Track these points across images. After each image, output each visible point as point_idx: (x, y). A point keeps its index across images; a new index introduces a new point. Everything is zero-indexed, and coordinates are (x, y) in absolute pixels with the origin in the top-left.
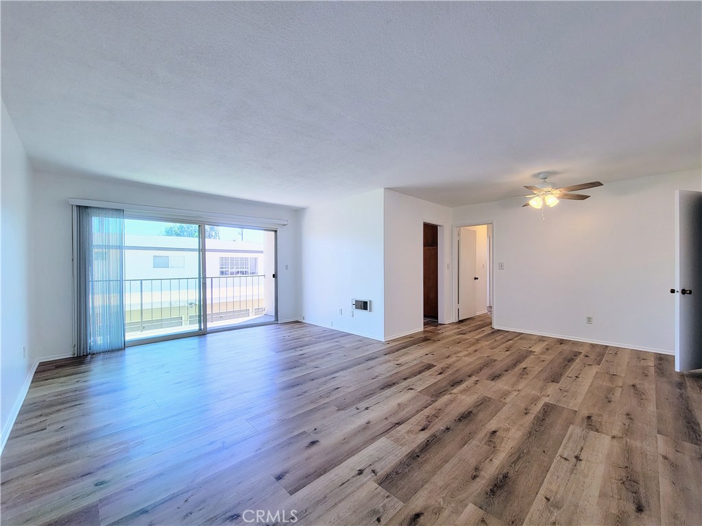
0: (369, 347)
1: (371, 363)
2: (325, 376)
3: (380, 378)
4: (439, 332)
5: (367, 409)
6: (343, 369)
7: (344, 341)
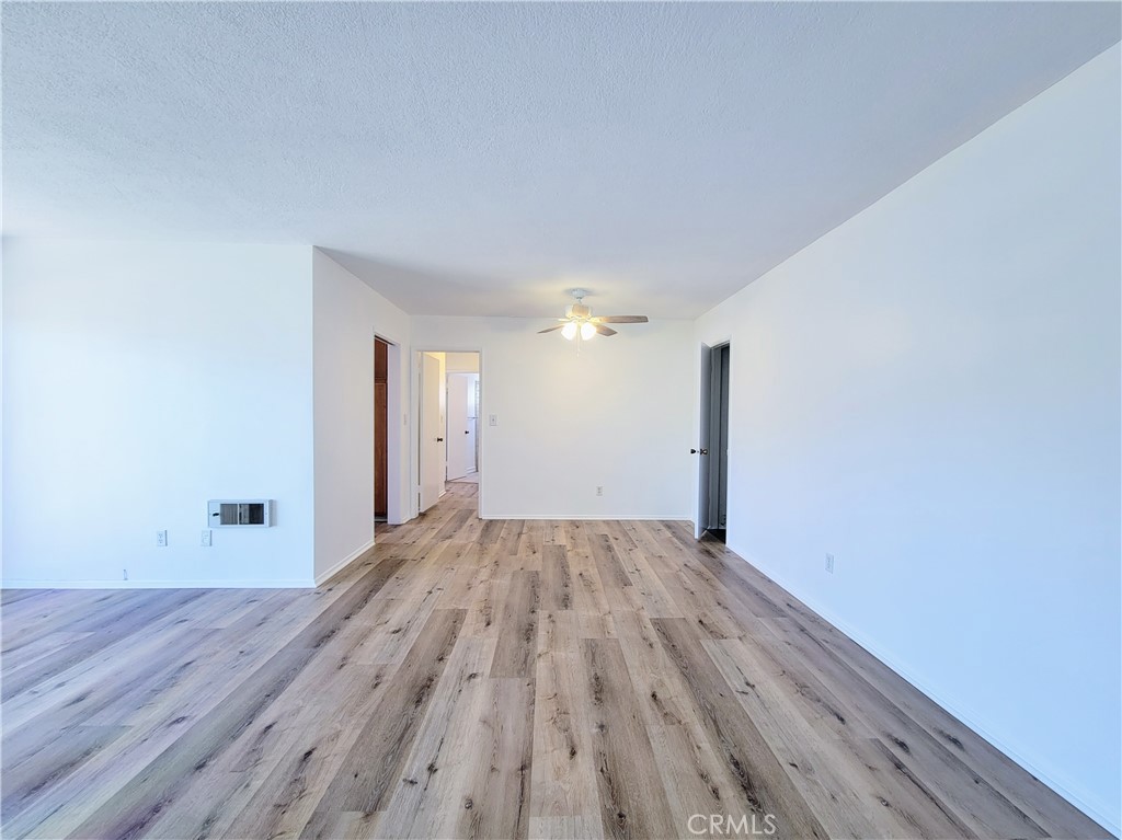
0: (288, 610)
1: (333, 649)
2: (233, 734)
3: (388, 678)
4: (405, 541)
5: (432, 769)
6: (272, 693)
7: (200, 614)
